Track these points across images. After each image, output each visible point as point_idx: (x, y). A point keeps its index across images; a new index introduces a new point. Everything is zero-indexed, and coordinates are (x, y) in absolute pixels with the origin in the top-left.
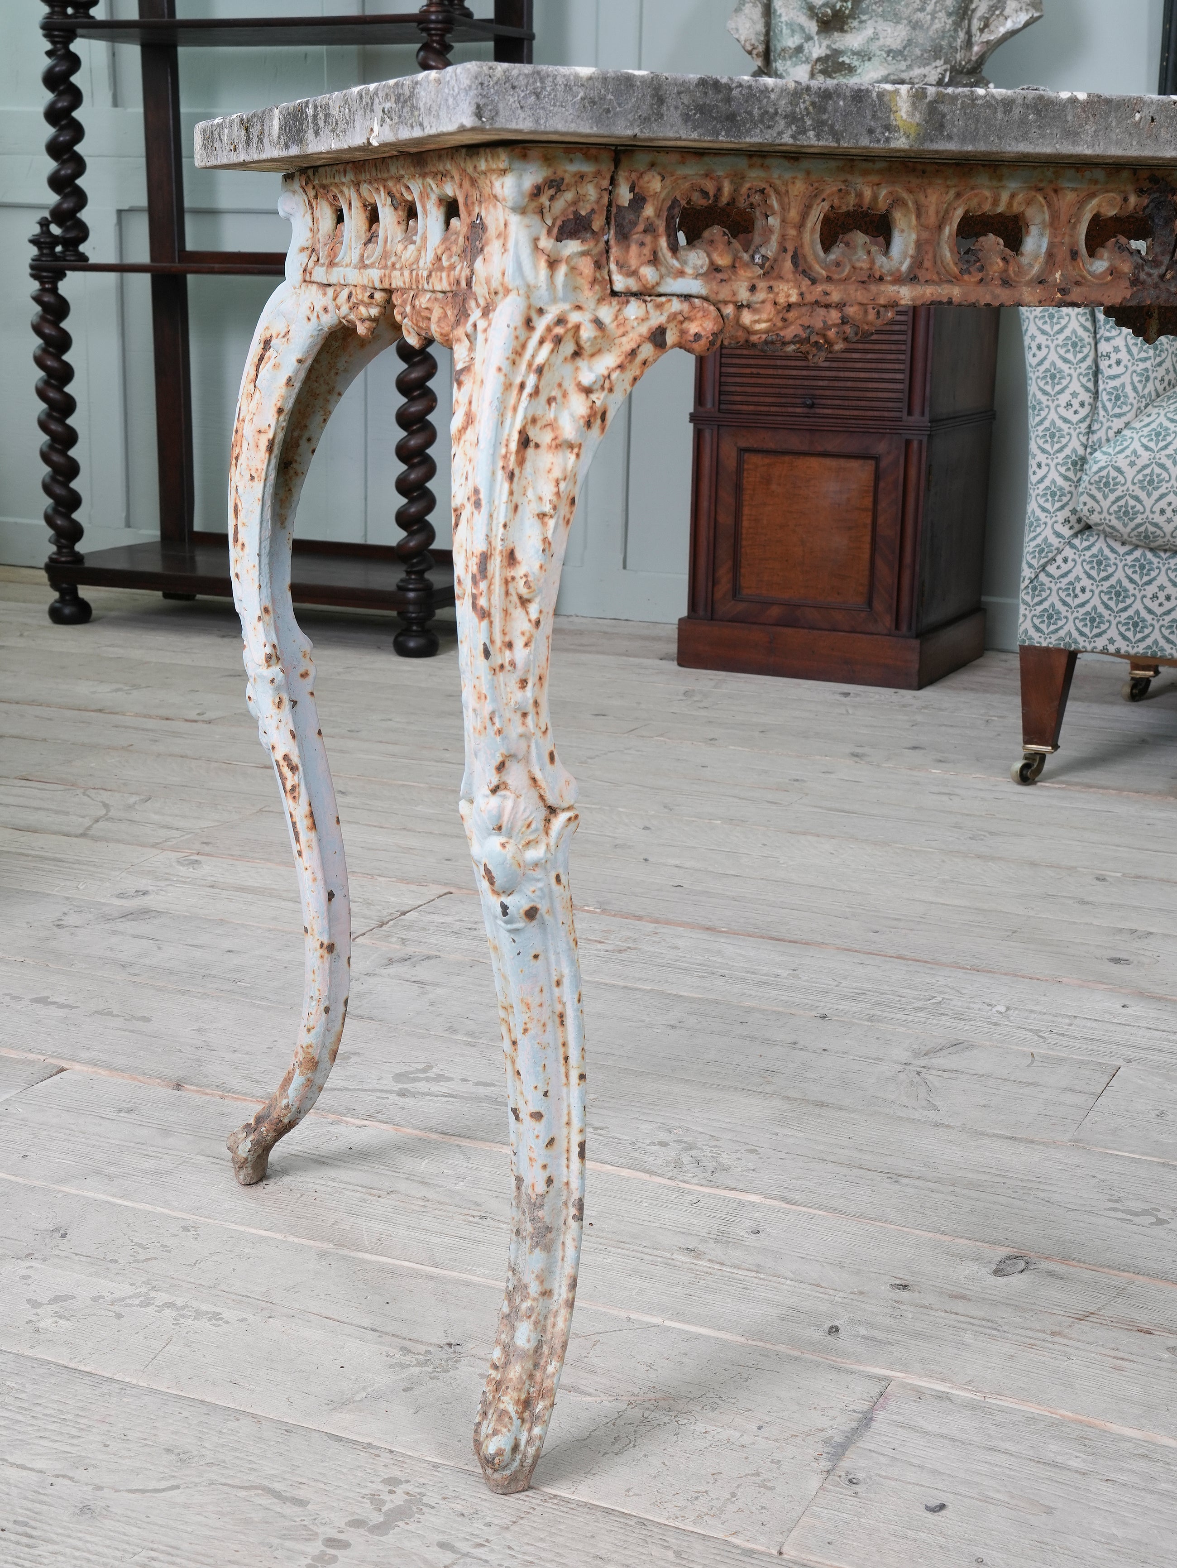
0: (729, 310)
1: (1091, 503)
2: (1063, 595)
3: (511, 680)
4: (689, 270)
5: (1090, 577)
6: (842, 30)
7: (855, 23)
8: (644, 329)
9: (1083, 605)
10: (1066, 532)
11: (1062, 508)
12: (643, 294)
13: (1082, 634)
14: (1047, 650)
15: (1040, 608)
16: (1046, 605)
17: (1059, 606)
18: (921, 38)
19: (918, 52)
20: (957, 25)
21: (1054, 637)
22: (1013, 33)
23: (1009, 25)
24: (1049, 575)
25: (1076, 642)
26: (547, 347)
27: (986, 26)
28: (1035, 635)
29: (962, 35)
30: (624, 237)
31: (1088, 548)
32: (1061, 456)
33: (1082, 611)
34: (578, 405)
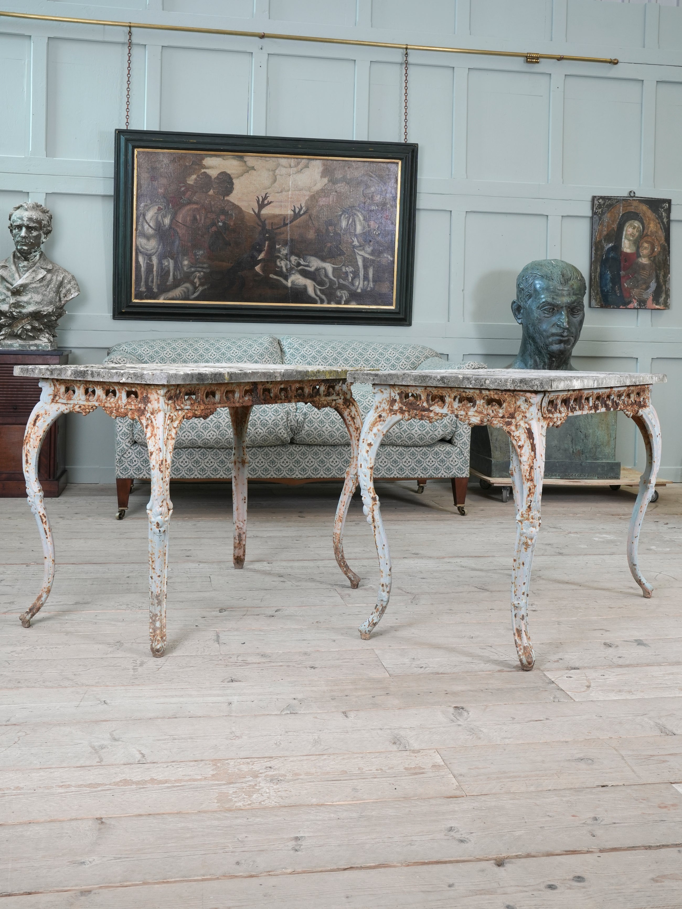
1: (138, 436)
2: (129, 463)
5: (137, 457)
6: (20, 295)
7: (24, 294)
9: (135, 465)
10: (129, 445)
11: (127, 438)
13: (135, 474)
14: (125, 479)
15: (122, 467)
16: (124, 466)
17: (128, 466)
18: (46, 298)
19: (45, 303)
20: (56, 295)
21: (127, 475)
22: (73, 298)
23: (73, 296)
24: (124, 457)
25: (134, 476)
27: (66, 296)
28: (121, 475)
29: (58, 298)
31: (136, 449)
32: (126, 423)
33: (135, 467)
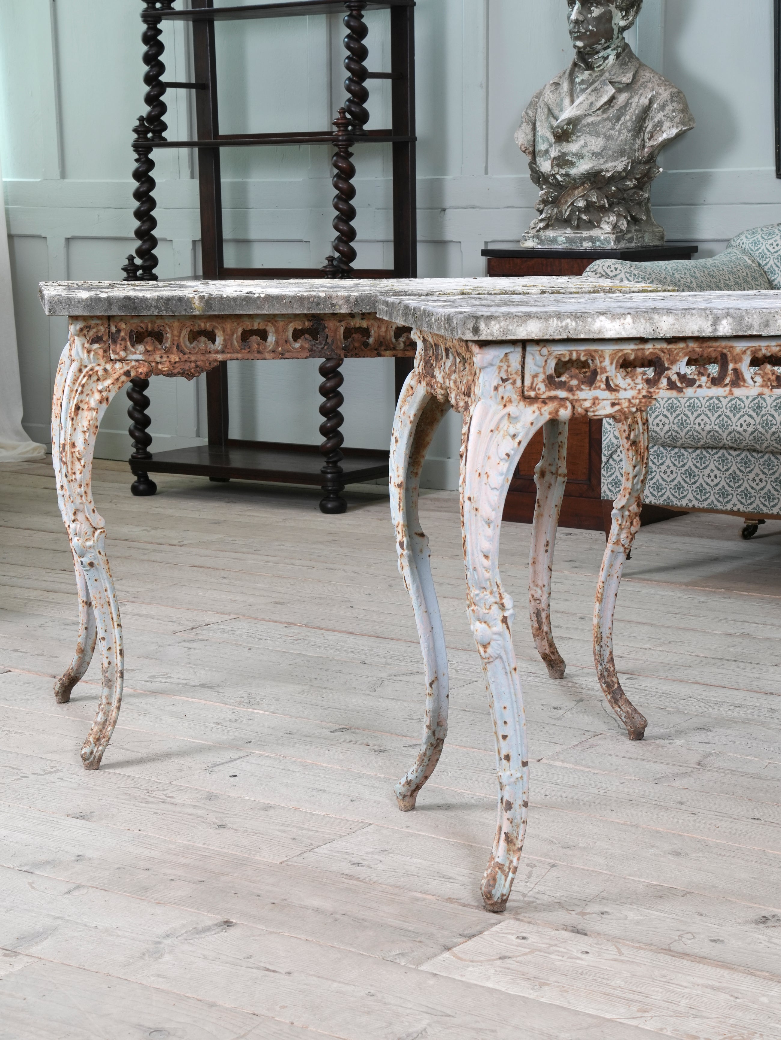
0: (153, 364)
2: (621, 471)
3: (76, 485)
4: (138, 352)
6: (568, 141)
7: (574, 137)
8: (122, 371)
12: (121, 360)
15: (611, 479)
16: (613, 477)
19: (611, 153)
20: (635, 136)
23: (666, 136)
26: (86, 378)
27: (652, 137)
28: (609, 494)
29: (638, 142)
30: (115, 342)
34: (97, 396)
